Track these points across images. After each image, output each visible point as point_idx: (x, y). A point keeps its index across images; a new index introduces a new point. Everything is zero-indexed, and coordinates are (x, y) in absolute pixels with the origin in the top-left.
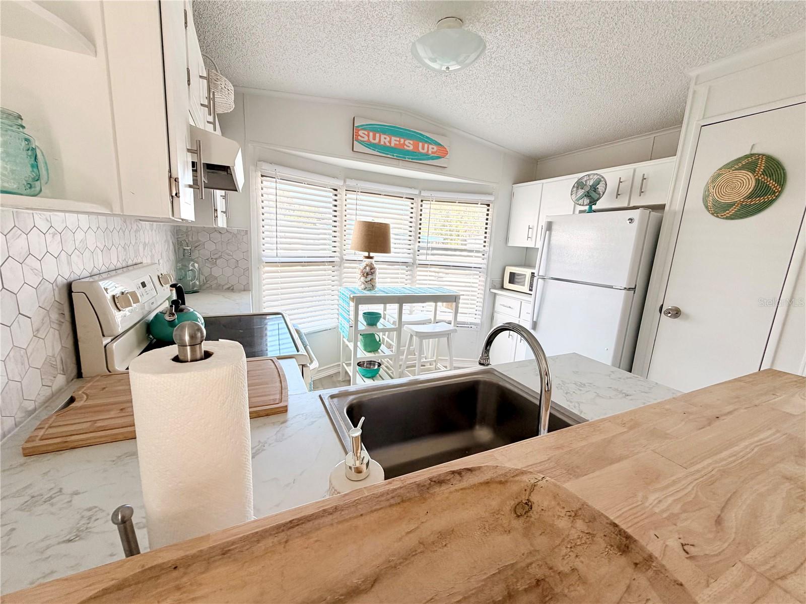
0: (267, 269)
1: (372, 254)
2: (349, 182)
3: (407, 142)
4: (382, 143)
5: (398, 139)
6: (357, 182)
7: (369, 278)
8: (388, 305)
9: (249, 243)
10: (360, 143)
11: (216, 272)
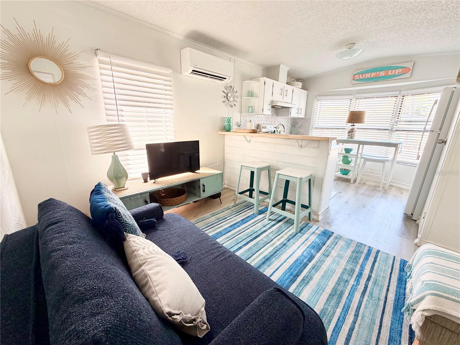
0: (315, 130)
1: (355, 124)
2: (356, 95)
3: (381, 73)
4: (366, 77)
5: (376, 73)
6: (360, 95)
7: (351, 133)
8: (365, 146)
9: (310, 122)
10: (355, 80)
11: (300, 130)
